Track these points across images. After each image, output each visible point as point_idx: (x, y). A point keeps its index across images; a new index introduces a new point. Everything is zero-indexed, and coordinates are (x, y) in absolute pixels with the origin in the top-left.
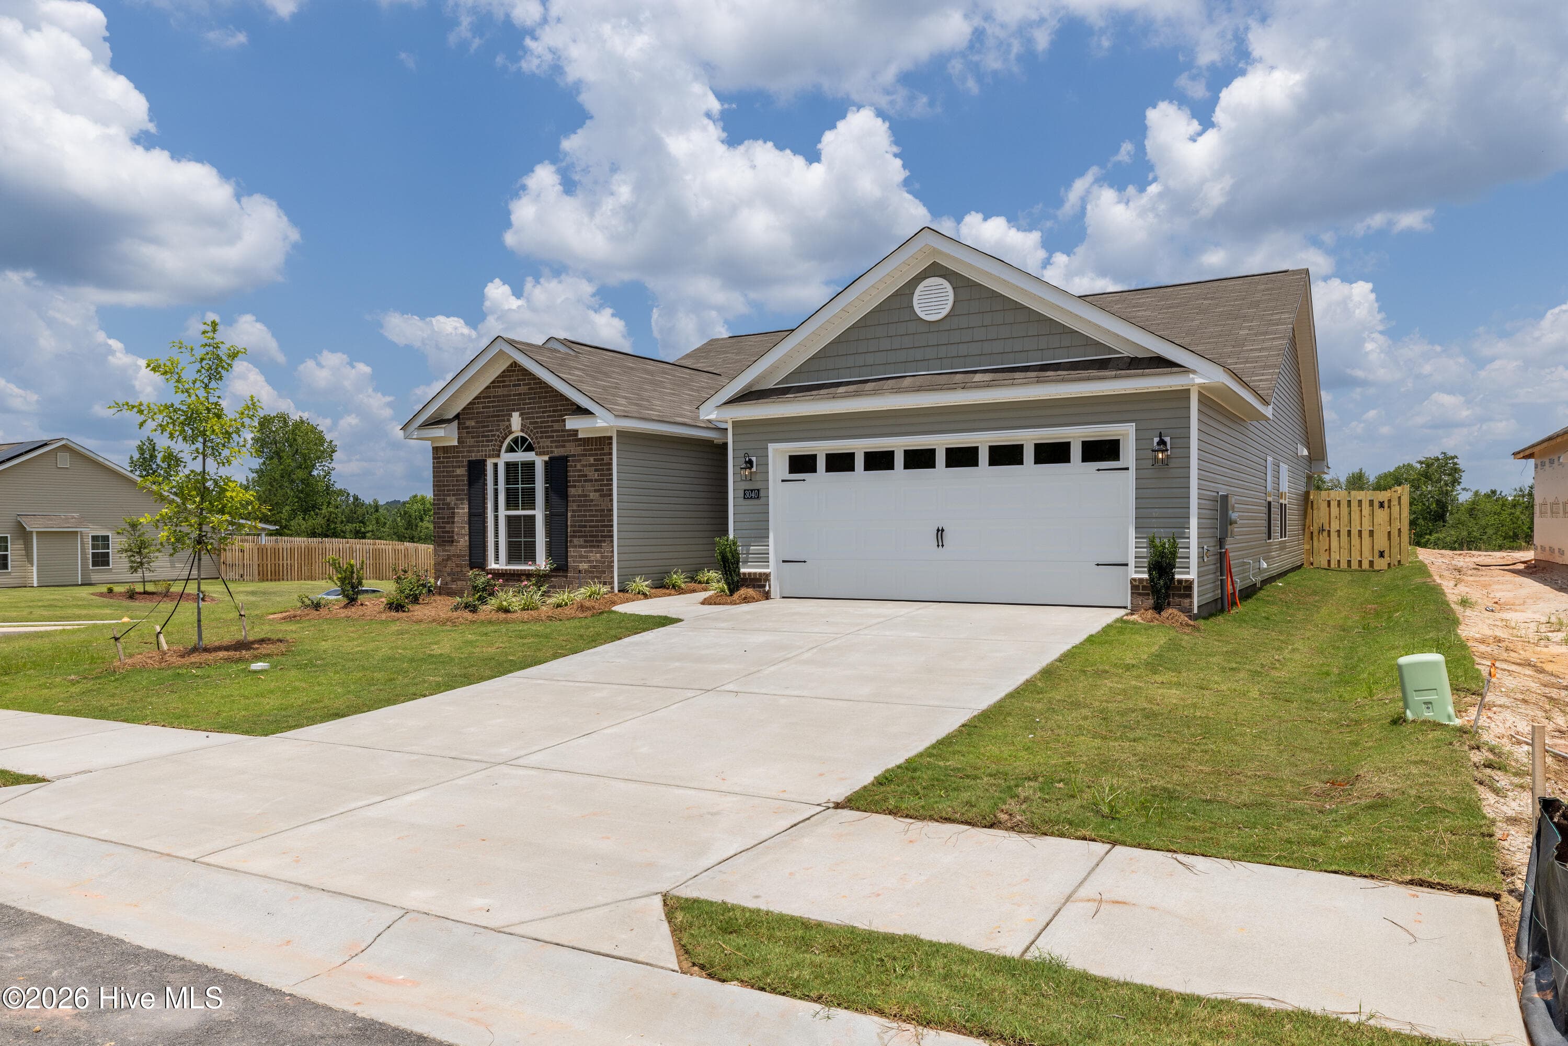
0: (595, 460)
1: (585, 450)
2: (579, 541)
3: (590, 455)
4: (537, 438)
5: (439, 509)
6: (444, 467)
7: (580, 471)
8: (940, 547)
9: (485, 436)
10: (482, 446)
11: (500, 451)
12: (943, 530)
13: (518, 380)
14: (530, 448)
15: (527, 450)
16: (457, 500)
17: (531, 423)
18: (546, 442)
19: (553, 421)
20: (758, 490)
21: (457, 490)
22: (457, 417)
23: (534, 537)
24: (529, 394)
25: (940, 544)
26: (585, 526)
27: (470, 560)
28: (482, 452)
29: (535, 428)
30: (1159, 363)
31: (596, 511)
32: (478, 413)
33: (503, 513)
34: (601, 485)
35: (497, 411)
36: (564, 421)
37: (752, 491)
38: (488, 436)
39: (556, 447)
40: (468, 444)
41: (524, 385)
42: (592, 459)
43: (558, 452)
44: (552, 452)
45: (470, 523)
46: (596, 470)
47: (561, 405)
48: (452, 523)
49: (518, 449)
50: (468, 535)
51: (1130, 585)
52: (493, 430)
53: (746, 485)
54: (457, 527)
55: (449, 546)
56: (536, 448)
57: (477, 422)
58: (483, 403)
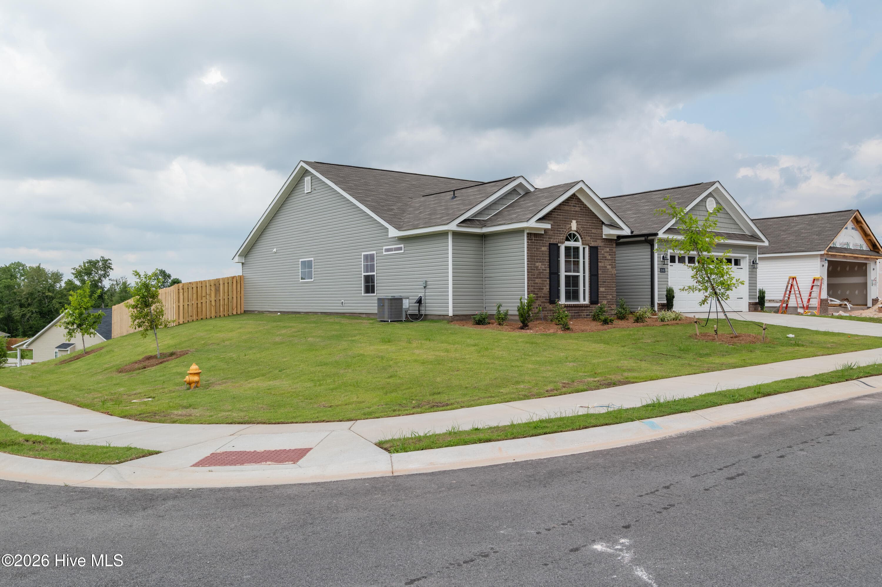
1: (605, 244)
2: (603, 289)
3: (608, 247)
4: (584, 235)
5: (532, 269)
6: (535, 245)
7: (603, 254)
9: (558, 231)
10: (557, 236)
11: (564, 240)
13: (575, 204)
15: (575, 241)
16: (542, 265)
17: (582, 227)
18: (589, 238)
19: (592, 228)
20: (665, 269)
21: (542, 259)
24: (579, 212)
26: (605, 282)
27: (550, 299)
28: (557, 239)
29: (583, 230)
30: (754, 237)
31: (610, 274)
32: (554, 217)
33: (564, 273)
34: (611, 262)
35: (565, 218)
37: (663, 269)
38: (560, 231)
39: (593, 241)
40: (549, 234)
41: (578, 207)
42: (608, 249)
43: (593, 244)
44: (591, 243)
45: (550, 278)
46: (610, 255)
48: (540, 278)
49: (571, 239)
50: (549, 285)
51: (748, 304)
52: (562, 228)
53: (661, 266)
54: (542, 281)
55: (537, 291)
56: (582, 241)
57: (554, 222)
58: (557, 212)
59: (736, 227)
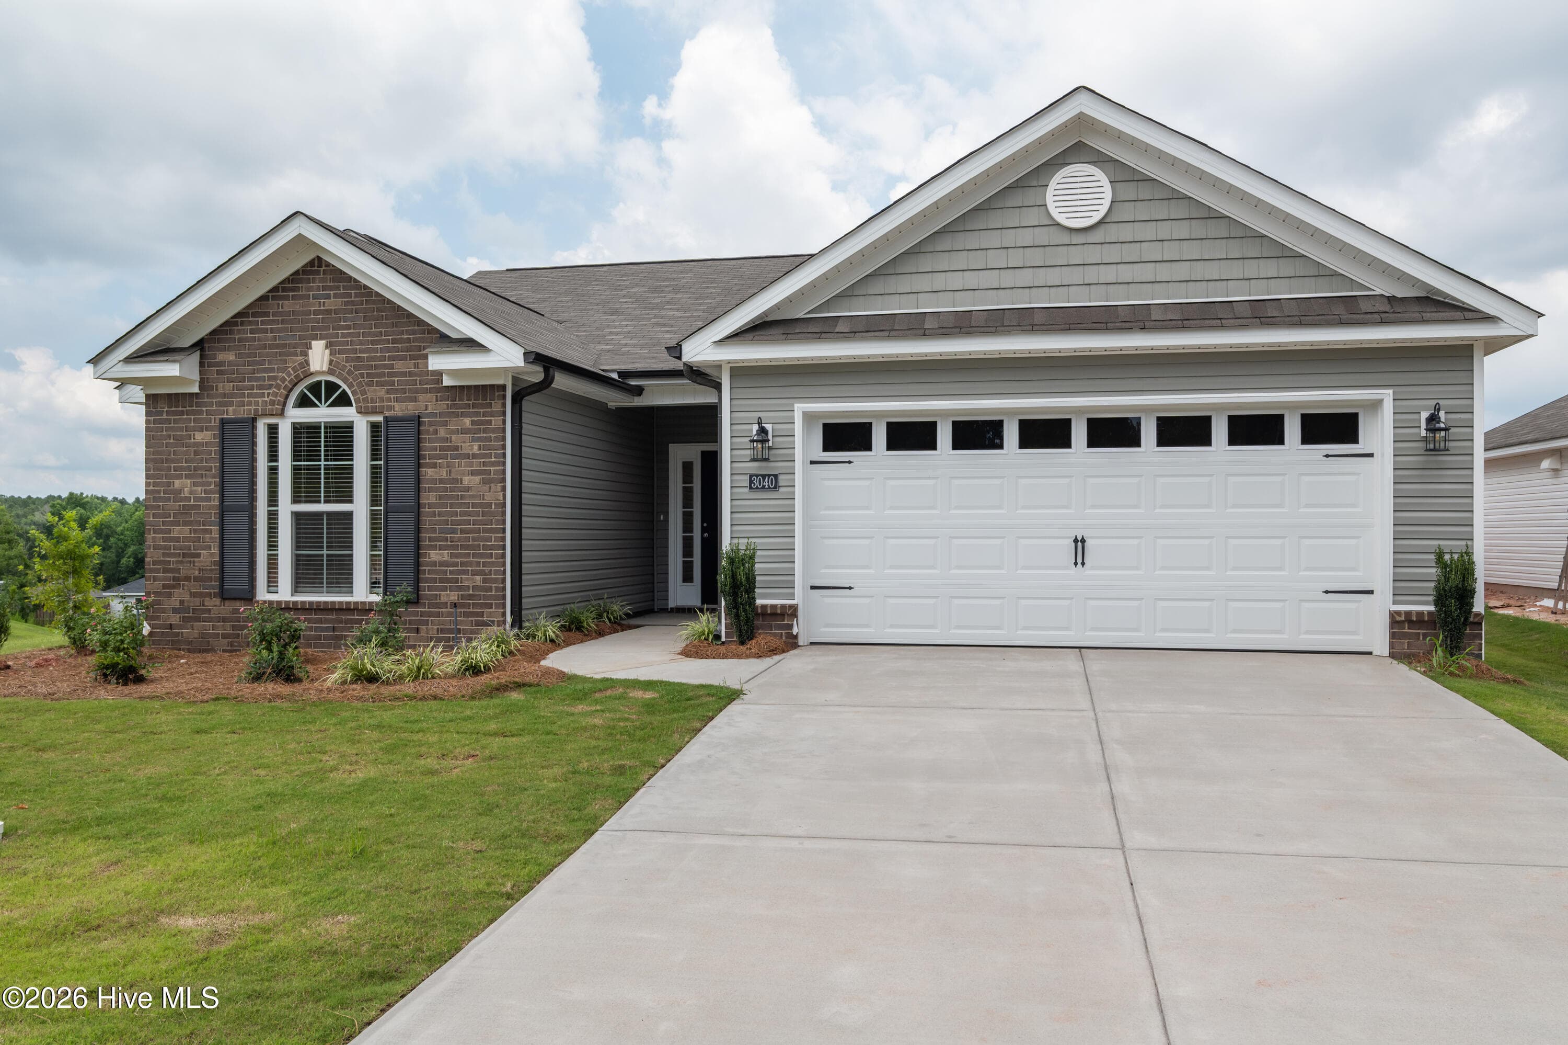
0: (473, 423)
1: (452, 406)
2: (441, 555)
3: (464, 415)
4: (360, 385)
6: (169, 429)
7: (446, 440)
8: (1079, 565)
9: (258, 379)
10: (250, 396)
11: (284, 404)
12: (1083, 541)
13: (324, 288)
14: (344, 401)
15: (337, 403)
16: (195, 484)
17: (348, 360)
18: (381, 392)
19: (395, 358)
20: (776, 476)
21: (196, 468)
22: (199, 345)
23: (350, 547)
24: (346, 312)
25: (1079, 560)
26: (453, 531)
27: (221, 586)
28: (249, 404)
29: (354, 367)
31: (474, 505)
32: (240, 340)
33: (286, 508)
34: (484, 464)
35: (282, 338)
36: (426, 357)
37: (764, 476)
38: (262, 379)
39: (398, 400)
40: (221, 391)
41: (335, 296)
43: (399, 409)
44: (390, 408)
45: (222, 524)
46: (474, 440)
47: (408, 332)
48: (186, 523)
49: (321, 403)
50: (217, 544)
51: (1387, 620)
52: (272, 370)
53: (754, 468)
54: (195, 531)
55: (177, 562)
56: (357, 401)
57: (239, 356)
58: (250, 323)
59: (1287, 267)
